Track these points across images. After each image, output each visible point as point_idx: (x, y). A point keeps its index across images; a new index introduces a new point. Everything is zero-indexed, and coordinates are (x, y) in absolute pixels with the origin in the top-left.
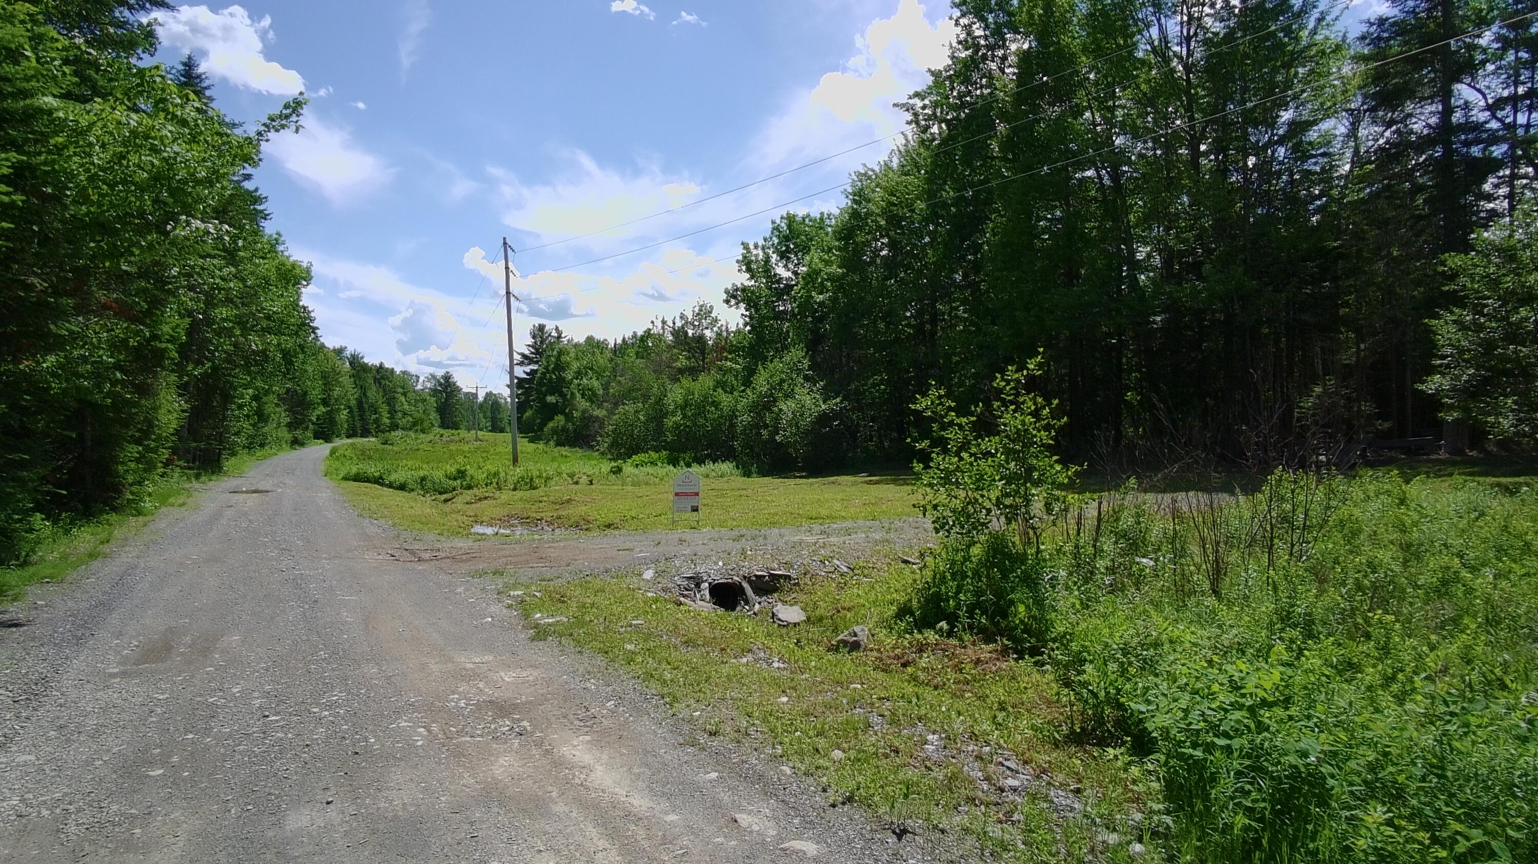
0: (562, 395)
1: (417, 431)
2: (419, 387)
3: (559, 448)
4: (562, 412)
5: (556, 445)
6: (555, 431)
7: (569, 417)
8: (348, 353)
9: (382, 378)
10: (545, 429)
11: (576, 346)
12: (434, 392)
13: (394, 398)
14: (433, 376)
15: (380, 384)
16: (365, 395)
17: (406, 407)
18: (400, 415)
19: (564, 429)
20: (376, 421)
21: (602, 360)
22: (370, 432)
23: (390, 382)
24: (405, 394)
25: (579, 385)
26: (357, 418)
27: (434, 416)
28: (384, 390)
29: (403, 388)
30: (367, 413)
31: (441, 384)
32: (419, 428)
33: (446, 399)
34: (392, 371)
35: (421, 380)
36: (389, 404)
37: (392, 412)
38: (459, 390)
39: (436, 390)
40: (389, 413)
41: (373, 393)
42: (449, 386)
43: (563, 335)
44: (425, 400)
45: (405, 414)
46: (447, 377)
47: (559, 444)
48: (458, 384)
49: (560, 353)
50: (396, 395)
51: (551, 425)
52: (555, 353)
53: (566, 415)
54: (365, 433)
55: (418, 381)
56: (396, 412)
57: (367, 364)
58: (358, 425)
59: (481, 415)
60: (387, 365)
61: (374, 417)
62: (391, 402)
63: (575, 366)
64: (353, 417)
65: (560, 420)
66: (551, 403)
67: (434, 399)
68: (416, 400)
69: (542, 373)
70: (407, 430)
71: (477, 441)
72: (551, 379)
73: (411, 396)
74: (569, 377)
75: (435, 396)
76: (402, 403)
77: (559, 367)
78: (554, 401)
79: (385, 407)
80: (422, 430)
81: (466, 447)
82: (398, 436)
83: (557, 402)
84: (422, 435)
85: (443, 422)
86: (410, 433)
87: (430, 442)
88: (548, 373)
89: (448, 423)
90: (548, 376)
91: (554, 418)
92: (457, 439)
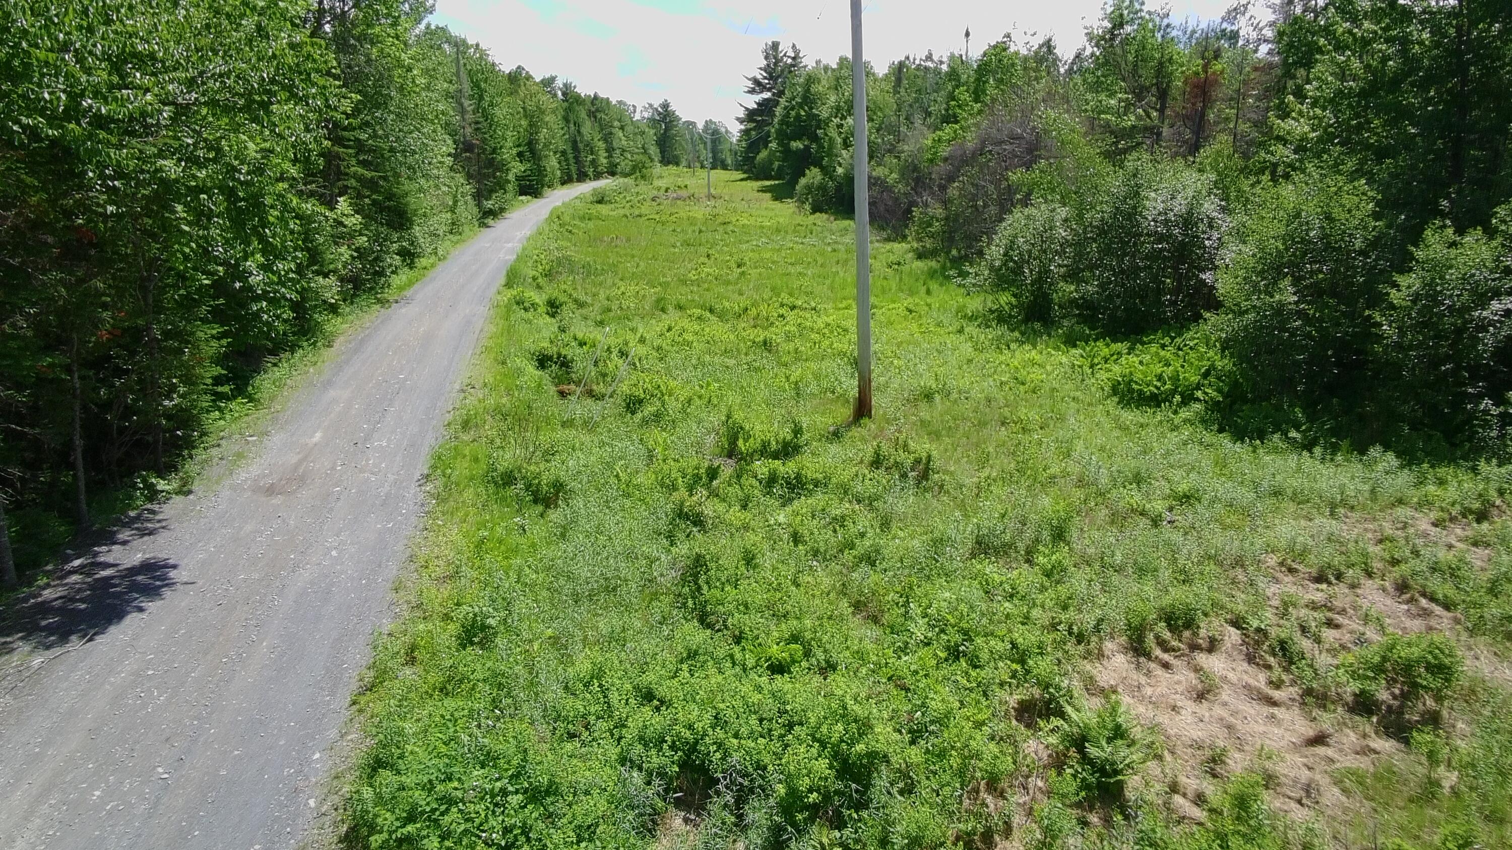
0: (815, 138)
1: (636, 178)
2: (637, 117)
3: (818, 214)
4: (818, 163)
5: (814, 211)
6: (809, 188)
7: (827, 171)
8: (560, 82)
9: (597, 110)
10: (797, 187)
11: (826, 69)
12: (653, 123)
13: (611, 133)
14: (651, 105)
15: (595, 117)
16: (579, 132)
17: (624, 143)
18: (618, 152)
19: (822, 188)
20: (593, 162)
22: (587, 176)
23: (606, 114)
24: (622, 128)
25: (840, 126)
26: (572, 161)
27: (654, 150)
28: (601, 125)
29: (619, 121)
30: (582, 154)
31: (660, 114)
32: (639, 173)
33: (666, 130)
34: (608, 101)
35: (638, 110)
36: (606, 141)
37: (610, 150)
38: (678, 119)
39: (654, 120)
40: (606, 150)
41: (588, 129)
42: (668, 115)
43: (802, 55)
44: (644, 133)
45: (624, 151)
46: (666, 105)
47: (816, 209)
48: (678, 113)
50: (614, 131)
51: (803, 181)
52: (800, 80)
53: (823, 169)
54: (582, 177)
55: (635, 112)
56: (613, 149)
57: (580, 95)
58: (573, 168)
59: (702, 146)
60: (602, 94)
61: (590, 157)
62: (607, 138)
64: (567, 160)
65: (813, 176)
66: (798, 150)
67: (652, 132)
68: (635, 134)
69: (785, 108)
70: (626, 175)
71: (710, 196)
72: (798, 116)
73: (629, 129)
74: (825, 114)
75: (654, 127)
76: (620, 139)
77: (808, 99)
78: (802, 147)
79: (601, 145)
80: (643, 177)
81: (699, 212)
82: (615, 191)
83: (807, 148)
84: (643, 187)
85: (663, 157)
86: (629, 181)
87: (653, 200)
88: (793, 109)
89: (669, 159)
90: (793, 113)
91: (807, 171)
92: (684, 193)
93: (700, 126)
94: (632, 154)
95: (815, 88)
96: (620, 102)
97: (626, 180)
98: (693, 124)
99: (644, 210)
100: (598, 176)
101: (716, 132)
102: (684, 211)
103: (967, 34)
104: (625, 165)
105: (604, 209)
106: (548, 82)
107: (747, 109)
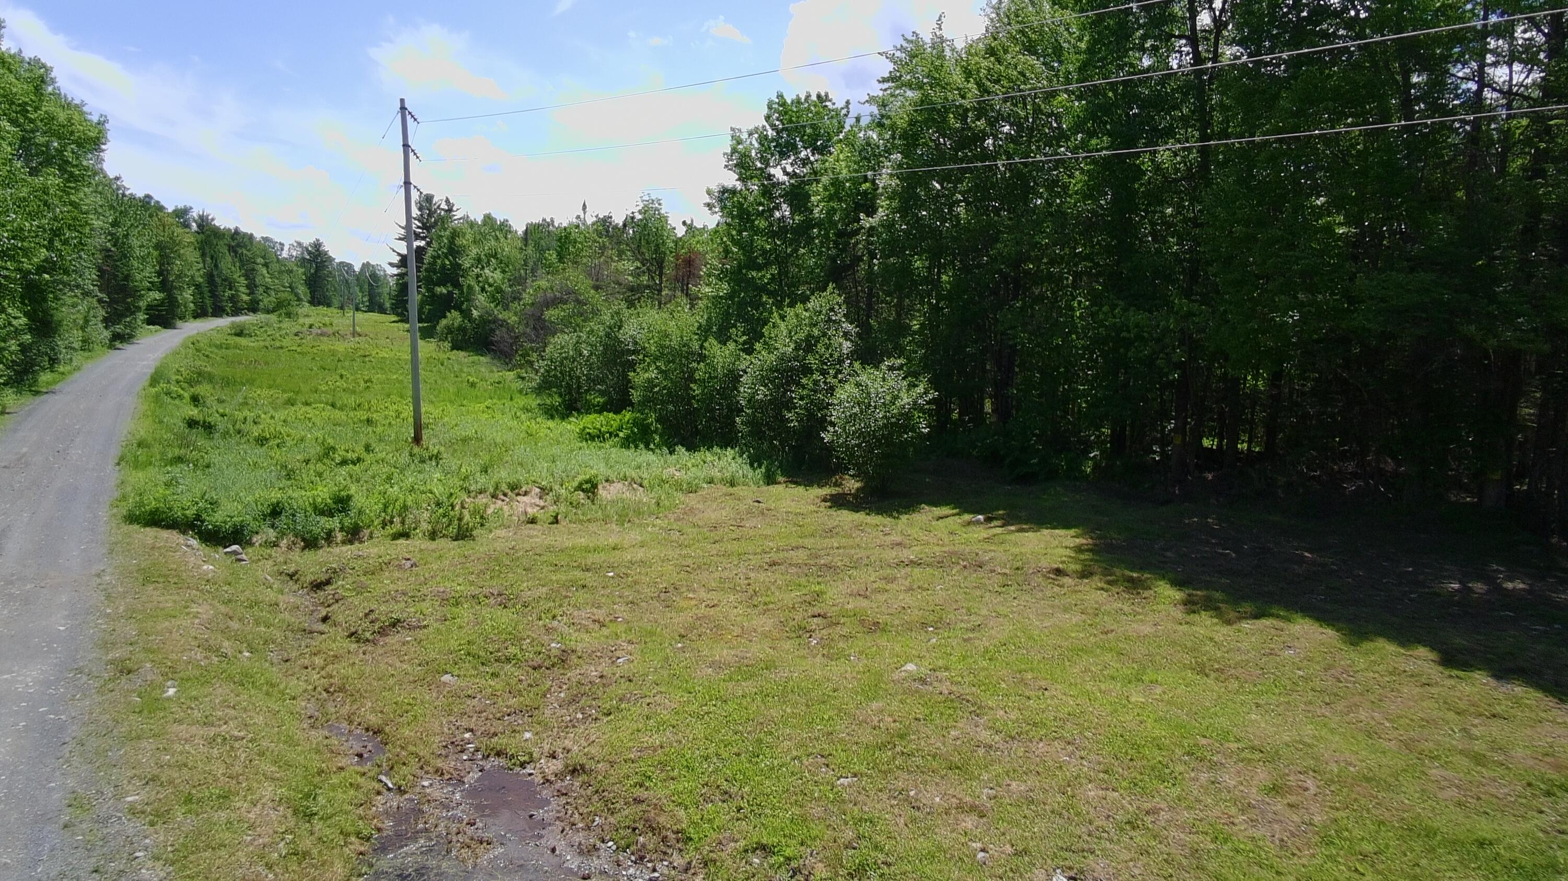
0: (457, 285)
1: (280, 315)
2: (285, 254)
3: (455, 352)
4: (458, 308)
5: (452, 349)
6: (449, 330)
7: (466, 314)
8: (195, 214)
9: (238, 245)
10: (438, 328)
11: (472, 224)
12: (302, 262)
13: (254, 270)
14: (299, 244)
15: (236, 252)
16: (216, 266)
17: (268, 280)
18: (261, 290)
19: (462, 329)
20: (232, 299)
21: (507, 249)
22: (224, 311)
23: (249, 250)
24: (266, 265)
25: (478, 276)
26: (207, 295)
27: (302, 290)
28: (241, 261)
29: (264, 257)
30: (220, 289)
31: (309, 253)
32: (284, 311)
33: (316, 271)
34: (251, 237)
35: (286, 248)
36: (247, 277)
37: (252, 287)
38: (331, 259)
39: (304, 259)
40: (248, 287)
41: (228, 265)
42: (319, 255)
43: (454, 209)
44: (291, 271)
45: (268, 288)
46: (317, 245)
47: (456, 347)
48: (331, 254)
49: (455, 234)
50: (256, 267)
51: (444, 322)
52: (447, 233)
53: (461, 311)
54: (218, 312)
55: (282, 249)
56: (256, 286)
57: (218, 228)
58: (208, 302)
59: (357, 289)
60: (244, 229)
61: (228, 293)
62: (250, 274)
63: (474, 251)
64: (201, 293)
65: (453, 318)
66: (441, 294)
67: (302, 270)
68: (281, 272)
69: (433, 257)
70: (268, 312)
71: (355, 334)
72: (444, 265)
73: (275, 267)
74: (467, 265)
75: (301, 267)
76: (264, 276)
77: (454, 251)
78: (445, 291)
79: (243, 281)
80: (289, 315)
81: (341, 347)
82: (257, 324)
83: (450, 293)
84: (287, 324)
85: (313, 297)
86: (273, 317)
87: (296, 335)
88: (439, 257)
89: (318, 298)
90: (439, 261)
91: (448, 314)
92: (329, 330)
93: (357, 268)
94: (277, 292)
95: (459, 241)
96: (266, 239)
97: (268, 316)
98: (350, 266)
99: (285, 343)
100: (236, 312)
101: (374, 276)
102: (326, 345)
103: (584, 207)
104: (267, 301)
105: (243, 341)
106: (181, 214)
107: (399, 254)
